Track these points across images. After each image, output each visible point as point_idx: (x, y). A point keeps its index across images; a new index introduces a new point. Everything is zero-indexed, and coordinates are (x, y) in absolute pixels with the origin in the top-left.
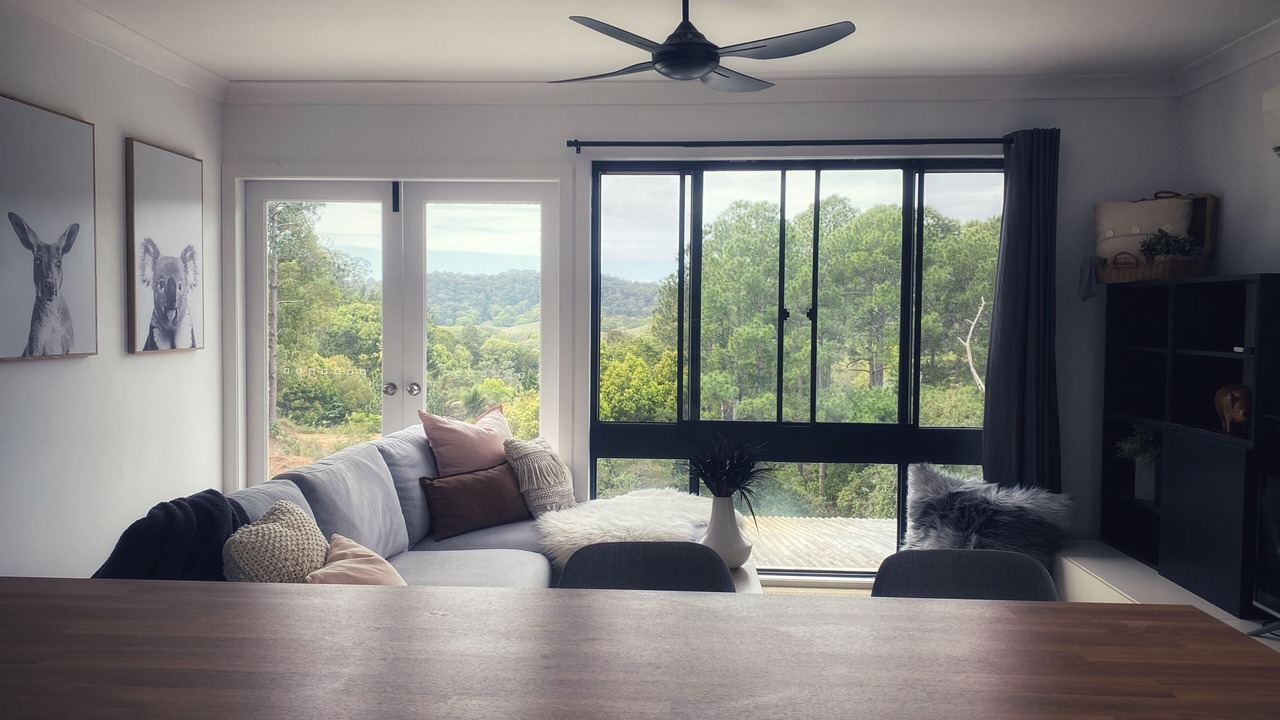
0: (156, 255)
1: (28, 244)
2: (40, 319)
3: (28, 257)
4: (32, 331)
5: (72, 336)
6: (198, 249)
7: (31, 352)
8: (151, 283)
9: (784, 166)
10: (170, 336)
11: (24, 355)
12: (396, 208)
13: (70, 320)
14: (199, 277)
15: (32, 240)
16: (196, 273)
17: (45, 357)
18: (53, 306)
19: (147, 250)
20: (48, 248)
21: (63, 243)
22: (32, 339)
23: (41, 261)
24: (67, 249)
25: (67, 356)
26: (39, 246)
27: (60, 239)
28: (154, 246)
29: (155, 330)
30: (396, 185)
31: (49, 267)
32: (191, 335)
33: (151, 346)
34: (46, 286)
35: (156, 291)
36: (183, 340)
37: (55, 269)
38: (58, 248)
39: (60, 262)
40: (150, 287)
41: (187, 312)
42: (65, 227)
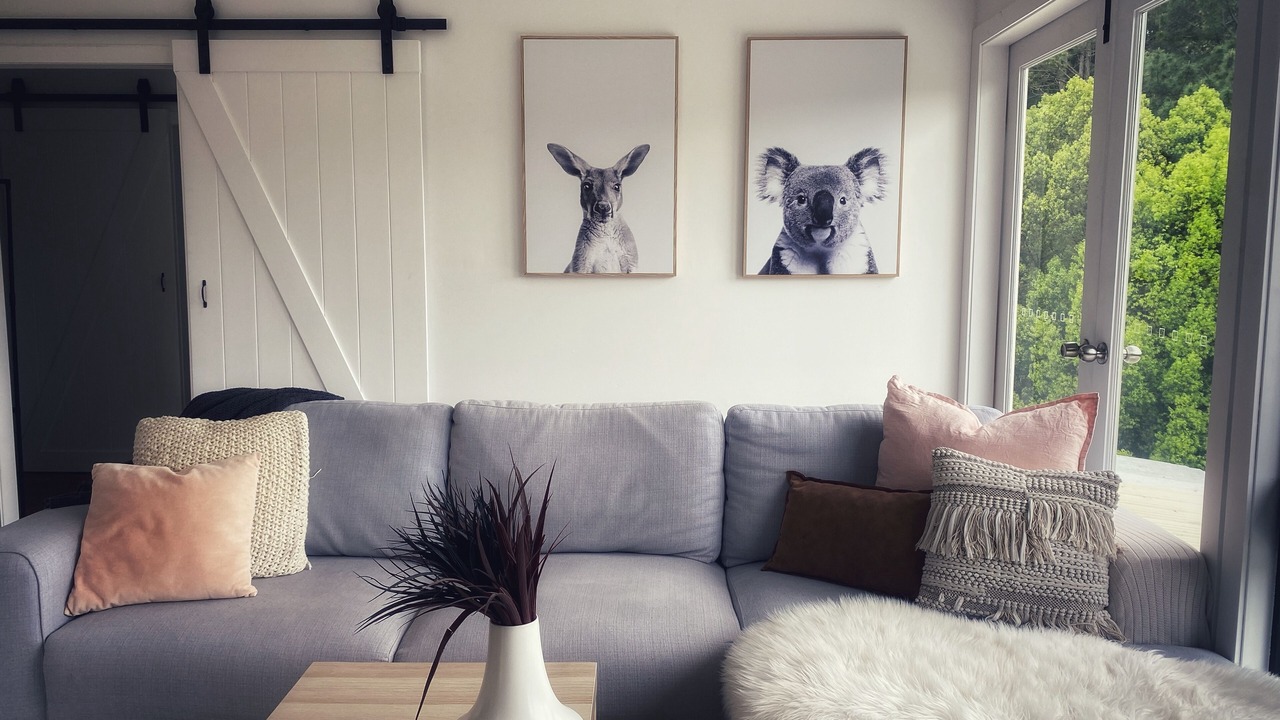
0: (790, 164)
1: (575, 172)
2: (588, 239)
3: (574, 184)
4: (577, 251)
5: (635, 256)
7: (576, 269)
8: (780, 199)
10: (820, 263)
11: (567, 271)
13: (632, 240)
14: (891, 189)
15: (578, 166)
16: (881, 181)
17: (594, 274)
18: (610, 226)
19: (770, 160)
20: (601, 173)
21: (624, 166)
22: (577, 259)
23: (591, 186)
24: (628, 172)
25: (626, 274)
26: (588, 172)
27: (620, 162)
28: (786, 155)
29: (782, 252)
31: (602, 190)
32: (866, 259)
33: (775, 267)
34: (597, 209)
35: (787, 207)
37: (611, 194)
38: (616, 172)
39: (618, 185)
40: (777, 204)
41: (858, 230)
42: (628, 149)
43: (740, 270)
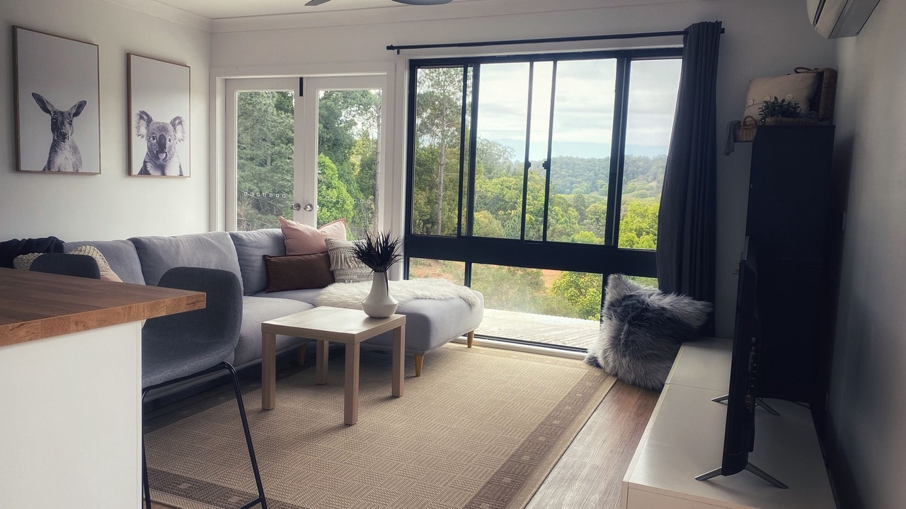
0: (149, 120)
1: (47, 111)
2: (56, 151)
3: (48, 118)
4: (50, 158)
5: (81, 162)
6: (185, 118)
7: (49, 169)
8: (145, 136)
9: (532, 59)
10: (162, 169)
11: (44, 170)
12: (301, 94)
13: (79, 153)
14: (187, 135)
15: (49, 108)
16: (183, 133)
17: (59, 172)
18: (66, 145)
19: (141, 118)
20: (62, 113)
21: (74, 111)
22: (50, 162)
23: (57, 120)
24: (76, 114)
25: (76, 173)
26: (55, 112)
27: (72, 109)
28: (147, 115)
29: (147, 164)
30: (301, 79)
31: (63, 124)
32: (179, 169)
33: (144, 172)
34: (60, 134)
35: (149, 141)
36: (172, 169)
37: (67, 126)
38: (69, 114)
39: (71, 121)
40: (144, 139)
41: (175, 155)
42: (76, 102)
43: (129, 171)
